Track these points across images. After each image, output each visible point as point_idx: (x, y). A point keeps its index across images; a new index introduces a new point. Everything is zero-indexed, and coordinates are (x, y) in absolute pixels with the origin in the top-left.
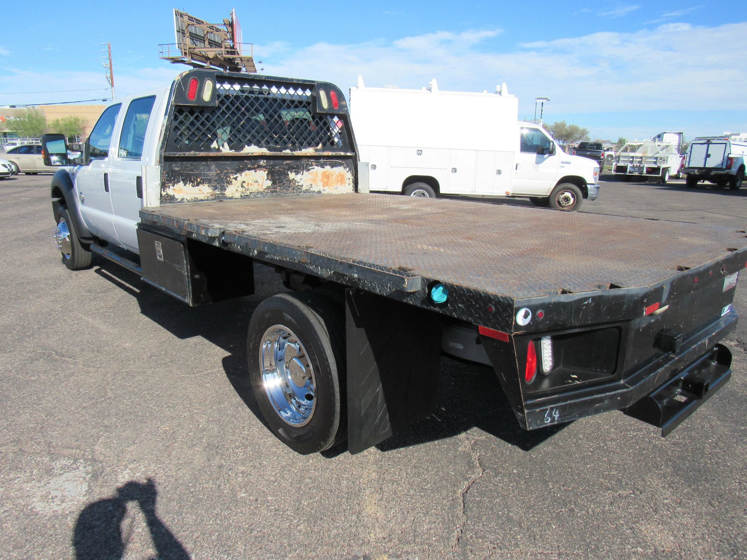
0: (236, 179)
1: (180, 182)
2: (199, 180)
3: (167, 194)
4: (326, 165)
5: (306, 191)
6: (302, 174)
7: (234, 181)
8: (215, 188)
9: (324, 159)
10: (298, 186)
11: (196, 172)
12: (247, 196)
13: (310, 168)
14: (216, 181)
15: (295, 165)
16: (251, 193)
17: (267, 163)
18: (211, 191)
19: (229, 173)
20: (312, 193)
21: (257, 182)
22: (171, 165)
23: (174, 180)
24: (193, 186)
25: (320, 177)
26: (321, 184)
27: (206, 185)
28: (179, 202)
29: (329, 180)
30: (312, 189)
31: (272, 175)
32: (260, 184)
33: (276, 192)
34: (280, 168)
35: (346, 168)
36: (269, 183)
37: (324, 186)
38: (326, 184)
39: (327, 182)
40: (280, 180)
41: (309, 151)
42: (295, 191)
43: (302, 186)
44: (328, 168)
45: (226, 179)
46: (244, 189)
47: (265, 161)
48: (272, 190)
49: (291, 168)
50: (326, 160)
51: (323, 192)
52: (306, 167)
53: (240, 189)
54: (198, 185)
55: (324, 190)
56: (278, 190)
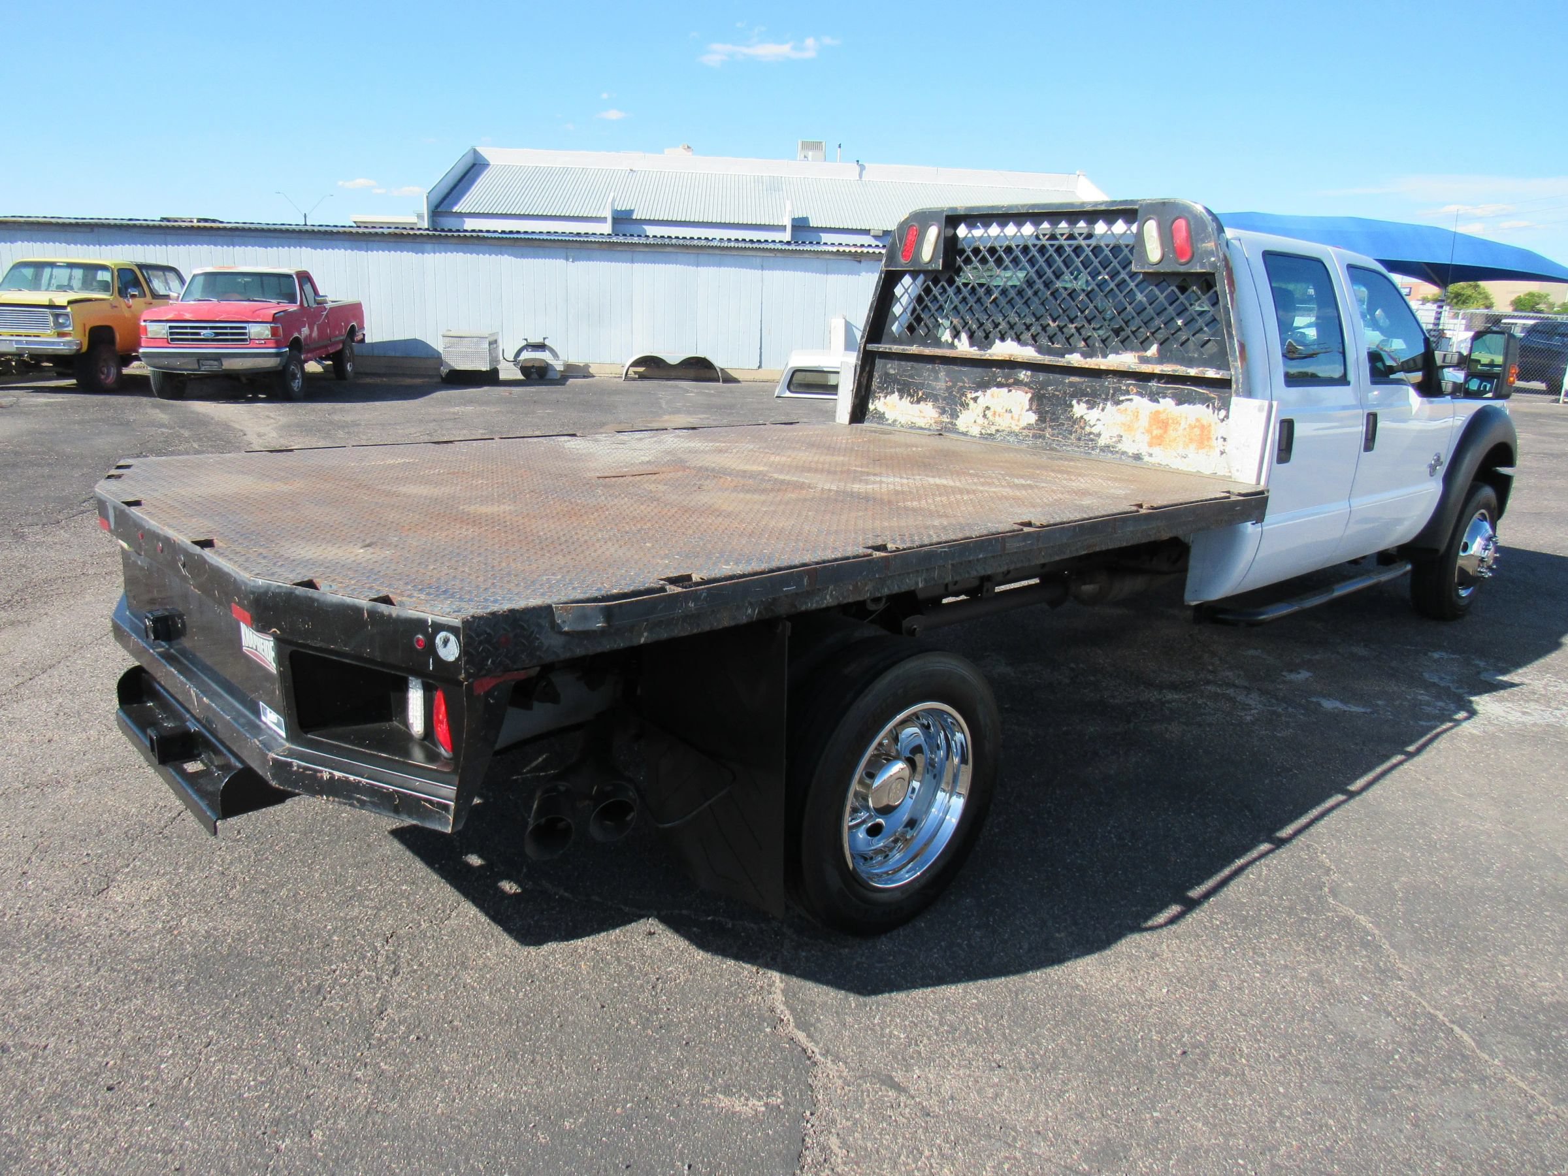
0: (975, 399)
1: (894, 392)
2: (920, 394)
3: (875, 409)
4: (1164, 397)
5: (1106, 449)
6: (1103, 410)
7: (971, 403)
8: (943, 412)
9: (1159, 382)
10: (1090, 433)
11: (917, 380)
12: (991, 435)
13: (1121, 398)
14: (944, 399)
15: (1090, 387)
16: (997, 431)
17: (1032, 376)
18: (937, 415)
19: (965, 387)
20: (1118, 456)
21: (1010, 411)
22: (885, 365)
23: (887, 388)
24: (912, 403)
25: (1144, 421)
26: (1147, 438)
27: (930, 404)
28: (890, 425)
29: (1165, 432)
30: (1120, 446)
31: (1040, 401)
32: (1016, 417)
33: (1043, 437)
34: (1056, 390)
35: (1219, 410)
36: (1032, 418)
37: (1150, 445)
38: (1157, 441)
39: (1161, 436)
40: (1054, 414)
41: (1126, 360)
42: (1082, 443)
43: (1099, 435)
44: (1167, 404)
45: (960, 398)
46: (986, 422)
47: (1029, 373)
48: (1037, 432)
49: (1079, 394)
50: (1165, 383)
51: (1146, 458)
52: (1113, 395)
53: (981, 420)
54: (918, 402)
55: (1151, 455)
56: (1048, 436)
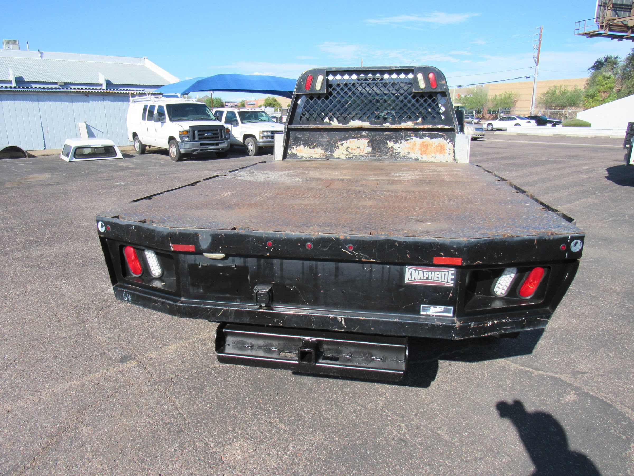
0: (342, 144)
1: (301, 145)
2: (314, 144)
3: (292, 153)
4: (425, 137)
5: (403, 157)
6: (401, 143)
7: (340, 146)
8: (326, 150)
9: (423, 132)
10: (396, 152)
11: (312, 139)
12: (350, 157)
13: (408, 138)
14: (327, 145)
15: (394, 135)
16: (354, 156)
17: (368, 133)
18: (323, 152)
19: (337, 140)
20: (408, 159)
21: (359, 148)
22: (295, 134)
23: (297, 143)
24: (310, 148)
25: (418, 146)
26: (419, 152)
27: (320, 148)
28: (300, 158)
29: (427, 149)
30: (409, 156)
31: (372, 143)
32: (362, 150)
33: (376, 156)
34: (380, 138)
35: (447, 139)
36: (370, 149)
37: (421, 154)
38: (423, 153)
39: (425, 151)
40: (379, 147)
41: (409, 124)
42: (392, 157)
43: (400, 153)
44: (427, 139)
45: (335, 144)
46: (348, 153)
48: (372, 154)
49: (390, 138)
50: (425, 132)
51: (420, 159)
52: (405, 137)
53: (345, 152)
54: (314, 148)
55: (422, 158)
56: (377, 155)
